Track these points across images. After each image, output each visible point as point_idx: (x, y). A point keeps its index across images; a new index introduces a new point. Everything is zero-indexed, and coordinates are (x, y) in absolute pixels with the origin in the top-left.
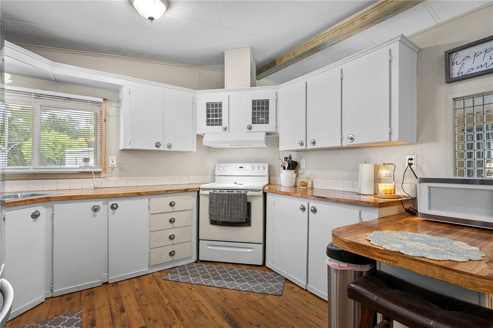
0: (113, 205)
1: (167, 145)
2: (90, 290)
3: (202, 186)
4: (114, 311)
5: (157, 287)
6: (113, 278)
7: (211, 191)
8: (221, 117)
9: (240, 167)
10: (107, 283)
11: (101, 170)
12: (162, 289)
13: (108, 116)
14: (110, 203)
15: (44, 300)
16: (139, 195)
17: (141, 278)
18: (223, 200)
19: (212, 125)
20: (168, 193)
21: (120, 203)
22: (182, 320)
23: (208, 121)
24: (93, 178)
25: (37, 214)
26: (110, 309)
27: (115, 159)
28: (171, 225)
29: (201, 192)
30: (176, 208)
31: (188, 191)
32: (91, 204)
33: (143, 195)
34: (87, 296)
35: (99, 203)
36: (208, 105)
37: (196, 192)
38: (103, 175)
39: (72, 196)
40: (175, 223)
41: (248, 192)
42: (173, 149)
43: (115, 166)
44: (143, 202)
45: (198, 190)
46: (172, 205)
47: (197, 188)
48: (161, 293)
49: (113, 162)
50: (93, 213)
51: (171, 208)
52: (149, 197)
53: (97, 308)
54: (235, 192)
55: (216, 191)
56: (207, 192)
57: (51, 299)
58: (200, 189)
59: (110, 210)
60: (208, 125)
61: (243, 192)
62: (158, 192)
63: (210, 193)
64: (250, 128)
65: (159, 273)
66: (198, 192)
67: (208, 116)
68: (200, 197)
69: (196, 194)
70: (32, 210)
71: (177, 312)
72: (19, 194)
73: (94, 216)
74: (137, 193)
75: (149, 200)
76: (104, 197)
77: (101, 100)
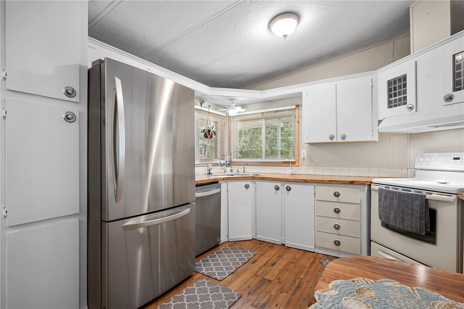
0: (288, 187)
1: (341, 136)
2: (273, 245)
3: (374, 180)
4: (269, 262)
5: (309, 265)
6: (288, 243)
7: (383, 187)
8: (406, 93)
9: (454, 159)
10: (284, 245)
11: (294, 160)
12: (310, 267)
13: (300, 118)
14: (286, 186)
15: (251, 239)
16: (305, 181)
17: (307, 253)
18: (392, 199)
19: (395, 106)
20: (332, 183)
21: (292, 186)
22: (294, 294)
23: (389, 102)
24: (290, 166)
25: (247, 186)
26: (269, 260)
27: (305, 151)
28: (335, 215)
29: (373, 187)
30: (341, 198)
31: (354, 183)
32: (274, 184)
33: (309, 182)
34: (269, 247)
35: (279, 184)
36: (389, 83)
37: (366, 186)
38: (297, 164)
39: (264, 177)
40: (340, 214)
41: (431, 194)
42: (347, 140)
43: (306, 157)
44: (310, 188)
45: (370, 183)
46: (337, 195)
47: (369, 182)
48: (306, 269)
49: (304, 154)
50: (275, 190)
51: (336, 198)
52: (315, 184)
53: (264, 256)
54: (413, 192)
55: (389, 188)
56: (377, 188)
57: (255, 240)
58: (371, 182)
59: (286, 191)
60: (390, 107)
61: (424, 193)
62: (322, 181)
63: (379, 188)
64: (450, 98)
65: (323, 256)
66: (370, 185)
67: (390, 96)
68: (372, 191)
69: (366, 188)
70: (246, 183)
71: (299, 287)
72: (250, 174)
73: (276, 193)
74: (304, 180)
75: (315, 188)
76: (282, 180)
77: (294, 107)
